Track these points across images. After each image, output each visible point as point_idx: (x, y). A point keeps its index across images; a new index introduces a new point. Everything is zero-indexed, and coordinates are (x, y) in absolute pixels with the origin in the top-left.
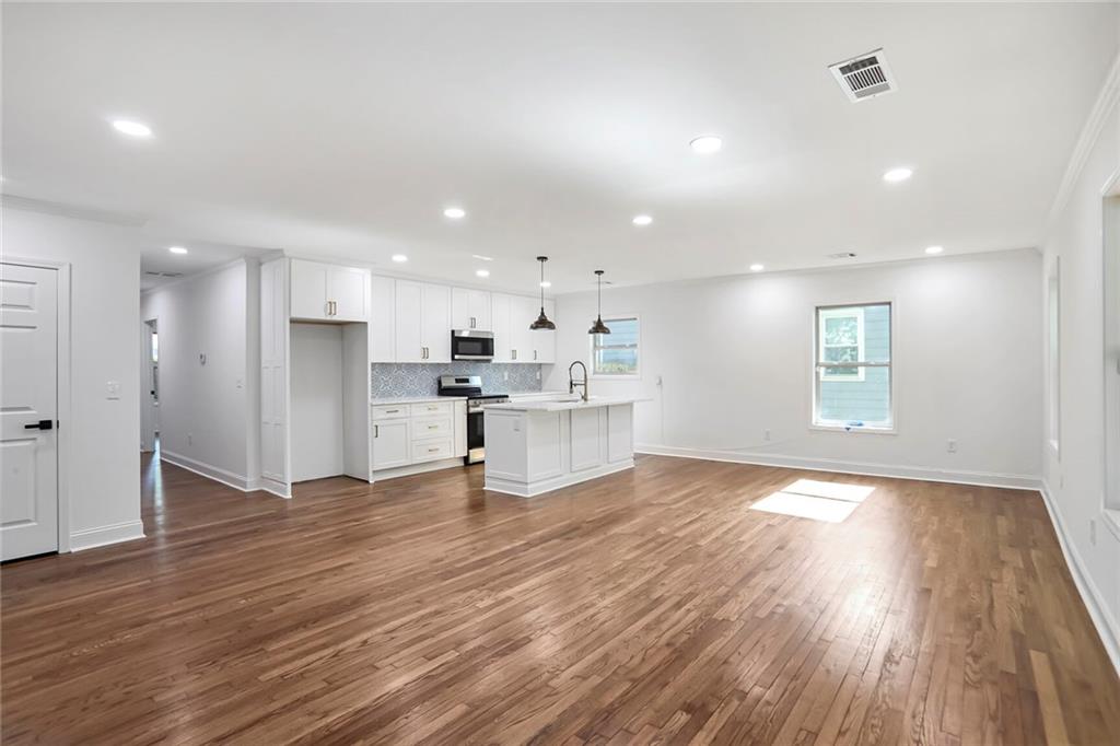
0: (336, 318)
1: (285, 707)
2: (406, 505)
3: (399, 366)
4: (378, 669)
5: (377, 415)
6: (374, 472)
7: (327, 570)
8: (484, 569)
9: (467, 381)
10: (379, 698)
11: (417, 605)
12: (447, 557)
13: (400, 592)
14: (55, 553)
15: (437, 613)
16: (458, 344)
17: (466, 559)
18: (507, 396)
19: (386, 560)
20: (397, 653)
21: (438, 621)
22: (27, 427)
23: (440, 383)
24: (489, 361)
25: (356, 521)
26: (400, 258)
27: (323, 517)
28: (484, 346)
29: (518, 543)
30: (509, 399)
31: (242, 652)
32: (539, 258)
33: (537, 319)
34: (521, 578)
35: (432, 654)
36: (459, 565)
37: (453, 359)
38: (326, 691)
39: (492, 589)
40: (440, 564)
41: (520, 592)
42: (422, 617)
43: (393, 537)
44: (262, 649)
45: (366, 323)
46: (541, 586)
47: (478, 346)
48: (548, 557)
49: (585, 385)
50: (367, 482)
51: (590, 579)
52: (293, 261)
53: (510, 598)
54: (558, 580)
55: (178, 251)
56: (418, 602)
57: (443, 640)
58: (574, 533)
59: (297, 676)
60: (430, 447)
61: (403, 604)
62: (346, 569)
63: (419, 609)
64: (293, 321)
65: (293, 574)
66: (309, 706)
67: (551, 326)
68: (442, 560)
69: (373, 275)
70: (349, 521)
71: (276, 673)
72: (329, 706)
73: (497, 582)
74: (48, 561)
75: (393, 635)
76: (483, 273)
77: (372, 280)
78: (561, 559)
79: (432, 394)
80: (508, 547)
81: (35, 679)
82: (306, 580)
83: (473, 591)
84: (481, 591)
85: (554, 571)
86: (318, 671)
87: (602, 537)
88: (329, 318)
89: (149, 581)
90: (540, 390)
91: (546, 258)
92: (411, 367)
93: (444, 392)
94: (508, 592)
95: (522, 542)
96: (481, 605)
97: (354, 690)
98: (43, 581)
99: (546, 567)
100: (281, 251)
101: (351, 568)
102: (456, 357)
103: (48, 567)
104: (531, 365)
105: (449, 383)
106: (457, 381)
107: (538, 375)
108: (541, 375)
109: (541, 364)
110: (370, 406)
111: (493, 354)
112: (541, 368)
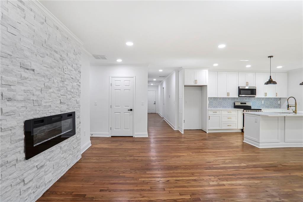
0: (197, 85)
1: (138, 189)
2: (213, 142)
3: (220, 98)
4: (165, 190)
5: (210, 113)
6: (208, 130)
7: (176, 156)
8: (222, 170)
9: (245, 103)
10: (158, 200)
11: (192, 175)
12: (213, 162)
13: (189, 169)
14: (133, 136)
15: (195, 180)
16: (241, 91)
17: (219, 165)
18: (261, 110)
19: (194, 158)
20: (174, 188)
21: (193, 183)
22: (128, 110)
23: (234, 104)
24: (254, 97)
25: (194, 143)
26: (216, 65)
27: (187, 140)
28: (252, 92)
29: (243, 165)
30: (262, 111)
31: (142, 171)
32: (269, 57)
33: (268, 81)
34: (234, 179)
35: (183, 194)
36: (214, 166)
37: (239, 96)
38: (149, 190)
39: (219, 179)
40: (209, 164)
41: (229, 184)
42: (190, 180)
43: (201, 151)
44: (146, 172)
45: (207, 86)
46: (240, 185)
47: (250, 91)
48: (252, 174)
49: (296, 107)
50: (206, 132)
51: (267, 191)
52: (185, 70)
53: (224, 185)
54: (250, 186)
55: (161, 71)
56: (192, 174)
57: (190, 190)
58: (271, 168)
59: (146, 182)
60: (228, 124)
61: (188, 173)
62: (181, 157)
63: (191, 176)
64: (185, 86)
65: (168, 154)
66: (142, 192)
67: (275, 83)
68: (210, 163)
69: (209, 71)
70: (192, 143)
71: (143, 179)
72: (145, 195)
73: (224, 177)
74: (131, 138)
75: (177, 182)
76: (248, 66)
77: (209, 73)
78: (258, 177)
79: (232, 107)
80: (238, 165)
81: (111, 161)
82: (169, 157)
83: (213, 177)
84: (215, 178)
85: (251, 181)
86: (151, 184)
87: (288, 174)
88: (195, 85)
89: (140, 147)
90: (280, 108)
91: (272, 56)
92: (224, 99)
93: (236, 107)
94: (225, 183)
95: (245, 165)
96: (211, 183)
97: (154, 194)
98: (127, 141)
99: (248, 178)
100: (181, 67)
101: (183, 157)
102: (240, 95)
103: (131, 139)
104: (275, 98)
105: (238, 104)
106: (241, 103)
107: (279, 102)
108: (280, 102)
109: (281, 98)
110: (207, 110)
111: (256, 94)
112: (280, 100)
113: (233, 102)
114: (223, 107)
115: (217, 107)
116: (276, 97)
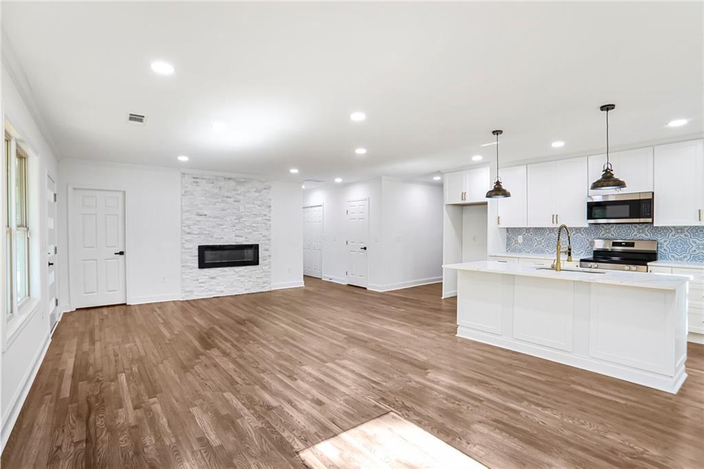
0: (467, 201)
16: (596, 208)
22: (360, 249)
37: (588, 223)
88: (463, 202)
102: (590, 221)
106: (615, 244)
110: (488, 257)
111: (652, 216)
113: (592, 238)
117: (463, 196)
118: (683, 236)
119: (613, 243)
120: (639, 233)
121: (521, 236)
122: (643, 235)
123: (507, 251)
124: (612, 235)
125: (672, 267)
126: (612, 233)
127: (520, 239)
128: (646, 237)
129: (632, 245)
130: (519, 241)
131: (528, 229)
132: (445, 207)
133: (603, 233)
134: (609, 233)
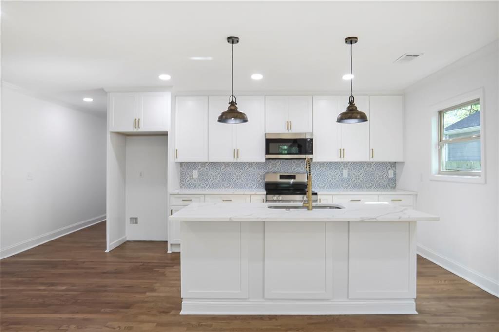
5: (175, 203)
6: (172, 245)
37: (265, 158)
45: (167, 133)
50: (167, 251)
88: (135, 130)
90: (394, 188)
102: (267, 156)
105: (272, 179)
106: (282, 177)
107: (391, 174)
108: (395, 174)
109: (395, 162)
110: (168, 195)
111: (312, 153)
112: (395, 167)
113: (262, 172)
114: (235, 186)
115: (218, 187)
116: (372, 160)
117: (137, 123)
118: (324, 169)
119: (280, 176)
120: (297, 167)
121: (197, 171)
122: (300, 169)
123: (181, 188)
124: (278, 169)
125: (333, 195)
126: (278, 167)
127: (195, 174)
128: (301, 171)
129: (294, 177)
130: (194, 177)
131: (203, 164)
132: (108, 136)
133: (270, 167)
134: (276, 167)
